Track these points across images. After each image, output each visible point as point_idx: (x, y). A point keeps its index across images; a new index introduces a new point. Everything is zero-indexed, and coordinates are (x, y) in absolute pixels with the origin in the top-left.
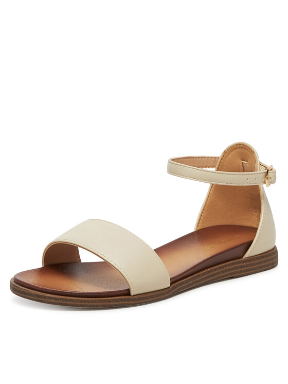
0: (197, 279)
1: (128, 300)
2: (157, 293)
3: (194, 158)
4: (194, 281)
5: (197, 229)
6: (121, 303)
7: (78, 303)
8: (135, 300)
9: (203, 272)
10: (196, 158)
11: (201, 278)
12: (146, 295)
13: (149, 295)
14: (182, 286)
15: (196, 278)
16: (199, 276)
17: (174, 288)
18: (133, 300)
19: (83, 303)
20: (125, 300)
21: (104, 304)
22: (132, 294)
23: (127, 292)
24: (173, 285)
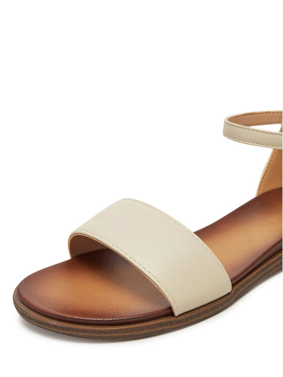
0: (266, 271)
1: (171, 323)
2: (213, 305)
3: (256, 114)
4: (262, 274)
5: (258, 193)
6: (160, 329)
7: (94, 335)
8: (182, 321)
9: (273, 260)
10: (260, 113)
11: (271, 268)
12: (197, 312)
13: (202, 310)
14: (247, 286)
15: (265, 269)
16: (269, 266)
17: (237, 291)
18: (178, 322)
19: (102, 335)
20: (165, 324)
21: (134, 333)
22: (176, 314)
23: (169, 312)
24: (236, 287)
